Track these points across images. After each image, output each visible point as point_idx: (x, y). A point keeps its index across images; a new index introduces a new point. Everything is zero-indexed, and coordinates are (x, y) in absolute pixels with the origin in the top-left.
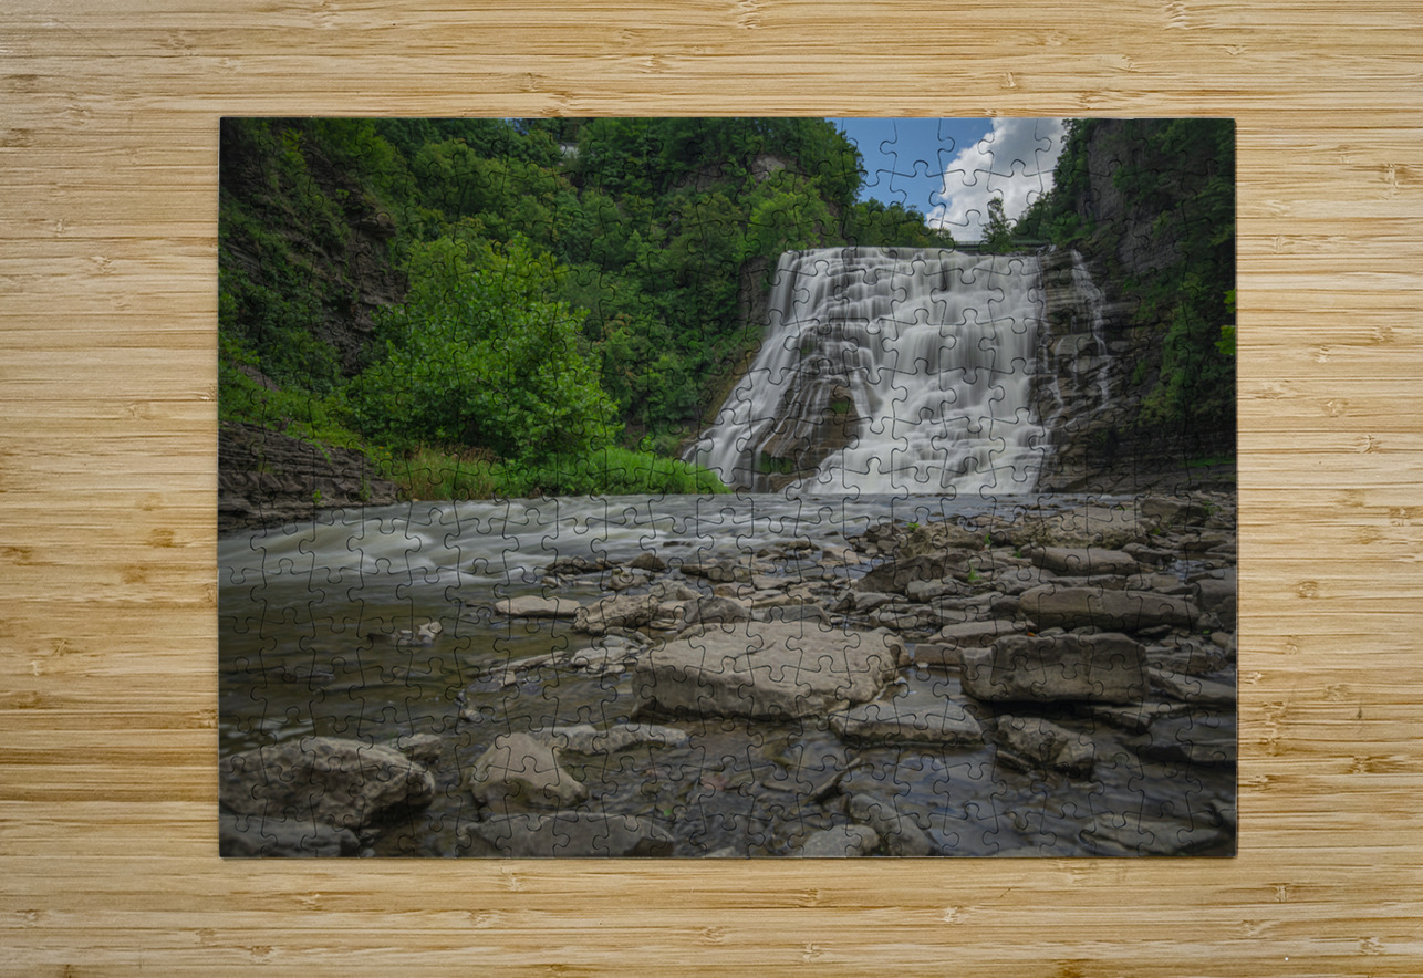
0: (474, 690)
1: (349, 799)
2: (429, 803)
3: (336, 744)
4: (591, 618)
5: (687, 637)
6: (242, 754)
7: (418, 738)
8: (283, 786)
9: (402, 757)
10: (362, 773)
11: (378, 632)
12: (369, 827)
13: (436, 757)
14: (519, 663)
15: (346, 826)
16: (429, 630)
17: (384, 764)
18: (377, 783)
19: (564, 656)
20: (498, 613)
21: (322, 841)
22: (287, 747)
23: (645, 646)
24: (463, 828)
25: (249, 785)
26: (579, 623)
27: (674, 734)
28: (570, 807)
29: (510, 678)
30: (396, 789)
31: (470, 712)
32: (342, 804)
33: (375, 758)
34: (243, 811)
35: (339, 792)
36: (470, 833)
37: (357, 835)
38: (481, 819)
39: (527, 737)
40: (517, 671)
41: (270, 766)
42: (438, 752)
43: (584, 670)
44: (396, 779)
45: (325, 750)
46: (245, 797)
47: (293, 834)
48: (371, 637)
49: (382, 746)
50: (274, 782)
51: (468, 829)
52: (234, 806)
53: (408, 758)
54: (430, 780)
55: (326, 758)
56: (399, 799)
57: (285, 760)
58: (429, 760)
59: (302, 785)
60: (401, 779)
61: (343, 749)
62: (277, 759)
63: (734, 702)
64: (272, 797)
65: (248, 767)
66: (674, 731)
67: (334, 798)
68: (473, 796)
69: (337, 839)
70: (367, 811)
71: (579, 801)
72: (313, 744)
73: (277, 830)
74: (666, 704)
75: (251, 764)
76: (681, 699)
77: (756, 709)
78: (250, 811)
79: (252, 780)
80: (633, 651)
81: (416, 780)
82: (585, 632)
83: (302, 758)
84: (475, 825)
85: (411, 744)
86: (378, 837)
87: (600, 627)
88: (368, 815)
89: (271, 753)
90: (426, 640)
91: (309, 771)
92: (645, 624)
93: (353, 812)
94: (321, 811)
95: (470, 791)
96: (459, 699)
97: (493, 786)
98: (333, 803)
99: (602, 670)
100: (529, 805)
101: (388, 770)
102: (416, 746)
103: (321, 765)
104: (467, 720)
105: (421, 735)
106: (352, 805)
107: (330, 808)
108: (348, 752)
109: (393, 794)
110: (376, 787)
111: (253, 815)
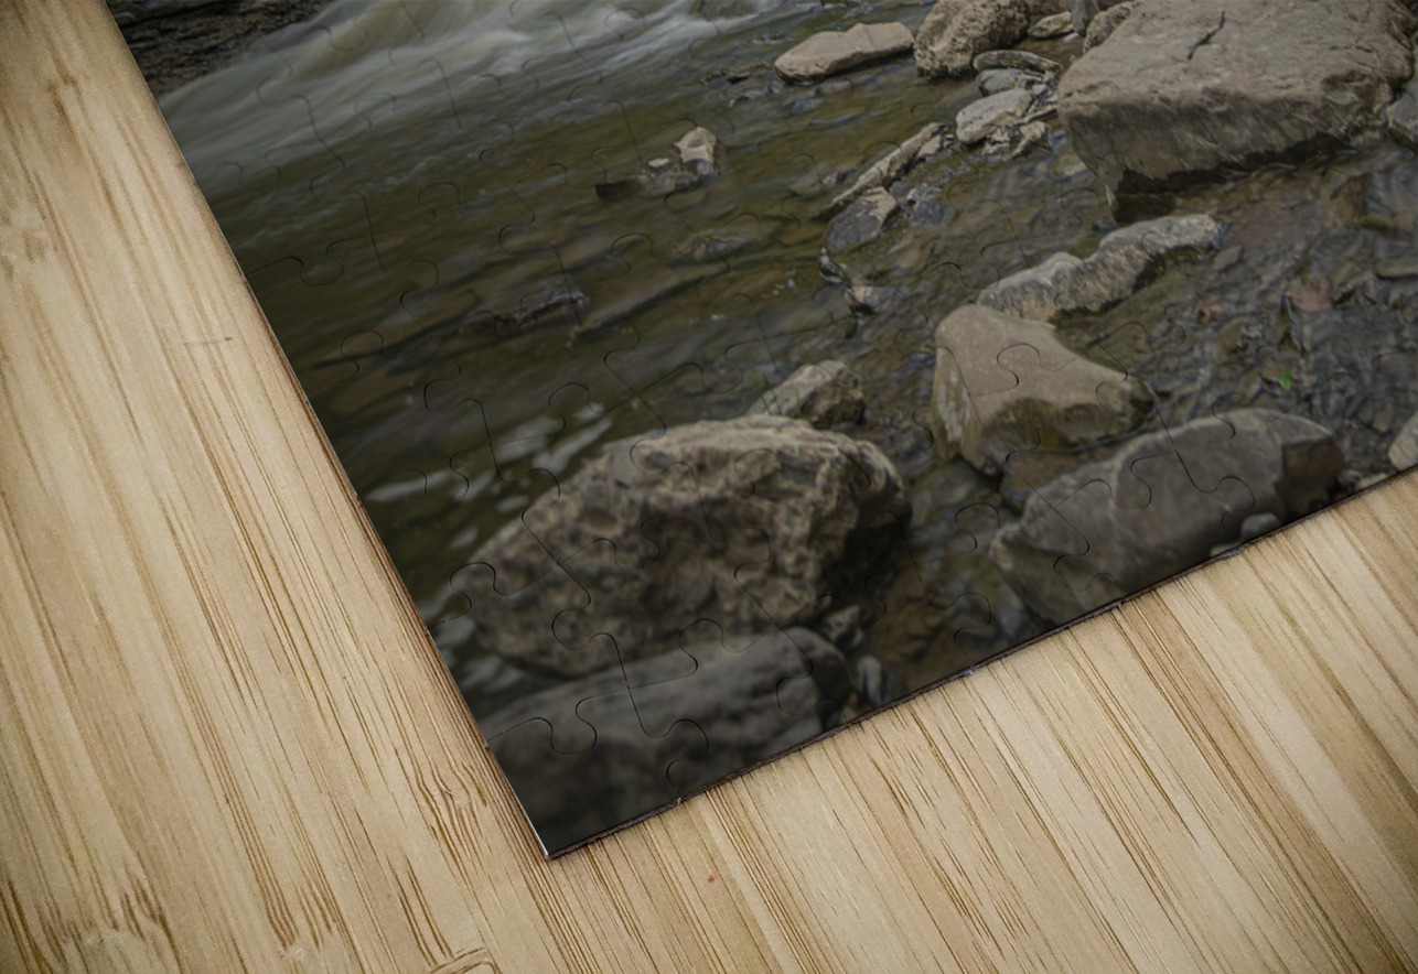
0: (841, 244)
1: (762, 554)
2: (905, 514)
3: (671, 442)
4: (940, 46)
5: (1096, 42)
6: (507, 532)
7: (807, 378)
8: (626, 578)
9: (802, 427)
10: (753, 490)
11: (610, 179)
12: (838, 606)
13: (861, 405)
14: (882, 166)
15: (796, 622)
16: (697, 146)
17: (780, 454)
18: (792, 502)
19: (940, 131)
20: (791, 81)
21: (770, 677)
22: (583, 479)
23: (1048, 76)
24: (997, 543)
25: (559, 600)
26: (922, 61)
27: (1193, 226)
28: (1137, 427)
29: (884, 203)
30: (832, 504)
31: (862, 293)
32: (757, 575)
33: (757, 446)
34: (580, 668)
35: (738, 550)
36: (1018, 546)
37: (826, 637)
38: (1016, 512)
39: (980, 310)
40: (887, 183)
41: (575, 538)
42: (858, 394)
43: (989, 149)
44: (820, 480)
45: (657, 462)
46: (565, 632)
47: (705, 683)
48: (607, 192)
49: (757, 418)
50: (603, 573)
51: (1005, 541)
52: (555, 661)
53: (817, 426)
54: (880, 460)
55: (669, 482)
56: (850, 522)
57: (596, 513)
58: (851, 418)
59: (659, 558)
60: (829, 478)
61: (689, 448)
62: (580, 519)
63: (1241, 136)
64: (617, 611)
65: (534, 558)
66: (1194, 220)
67: (738, 567)
68: (970, 465)
69: (793, 662)
70: (811, 571)
71: (1143, 411)
72: (627, 458)
73: (672, 686)
74: (1149, 172)
75: (533, 548)
76: (1164, 156)
77: (1276, 141)
78: (593, 661)
79: (558, 585)
80: (1038, 89)
81: (856, 469)
82: (942, 77)
83: (624, 499)
84: (1012, 528)
85: (803, 394)
86: (865, 623)
87: (961, 60)
88: (817, 583)
89: (556, 510)
90: (704, 170)
91: (654, 522)
92: (1024, 36)
93: (786, 585)
94: (728, 606)
95: (959, 458)
96: (827, 272)
97: (991, 429)
98: (742, 579)
99: (1014, 141)
100: (1075, 452)
101: (795, 468)
102: (814, 396)
103: (668, 500)
104: (865, 309)
105: (808, 369)
106: (775, 569)
107: (742, 591)
108: (703, 452)
109: (838, 514)
110: (794, 512)
111: (605, 668)
